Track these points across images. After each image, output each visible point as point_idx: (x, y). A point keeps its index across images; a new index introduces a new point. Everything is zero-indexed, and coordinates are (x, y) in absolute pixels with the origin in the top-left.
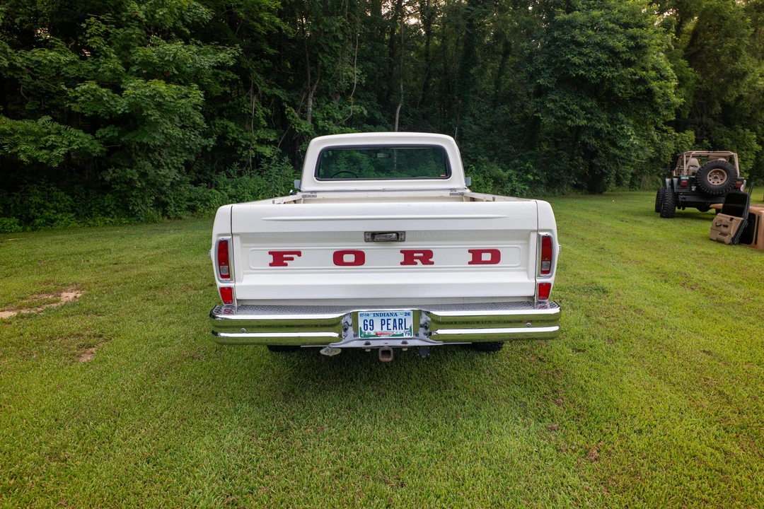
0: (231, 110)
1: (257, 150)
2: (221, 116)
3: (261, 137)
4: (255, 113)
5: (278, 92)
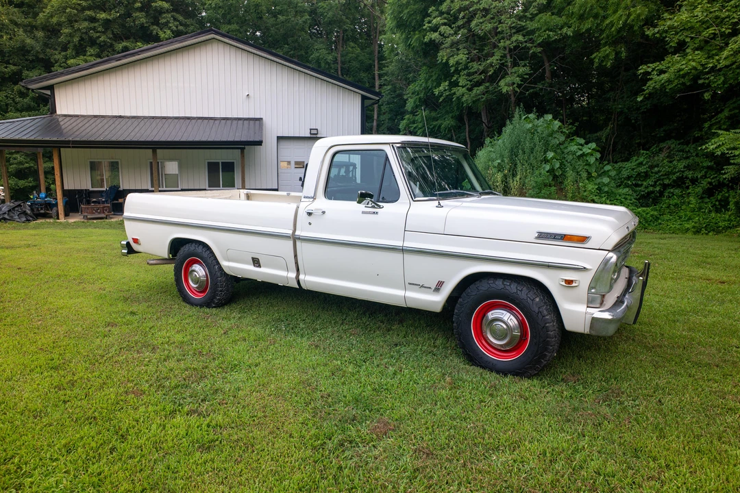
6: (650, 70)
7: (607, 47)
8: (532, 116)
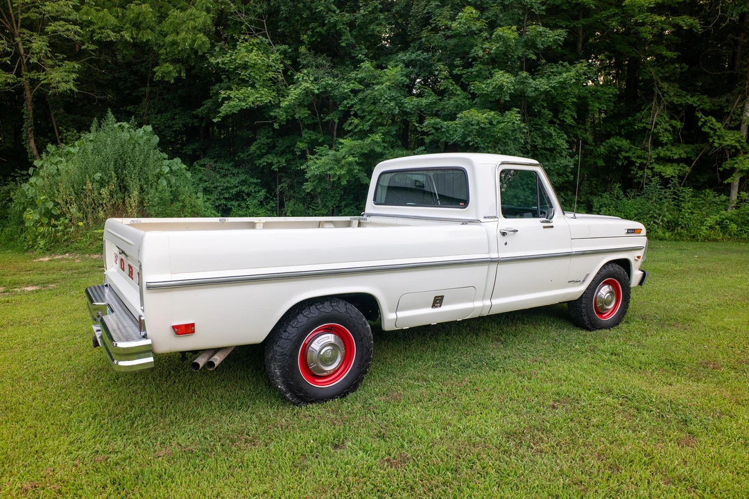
0: (629, 127)
1: (655, 170)
2: (619, 134)
3: (661, 155)
4: (655, 127)
5: (692, 100)
6: (231, 96)
7: (167, 64)
8: (126, 125)
